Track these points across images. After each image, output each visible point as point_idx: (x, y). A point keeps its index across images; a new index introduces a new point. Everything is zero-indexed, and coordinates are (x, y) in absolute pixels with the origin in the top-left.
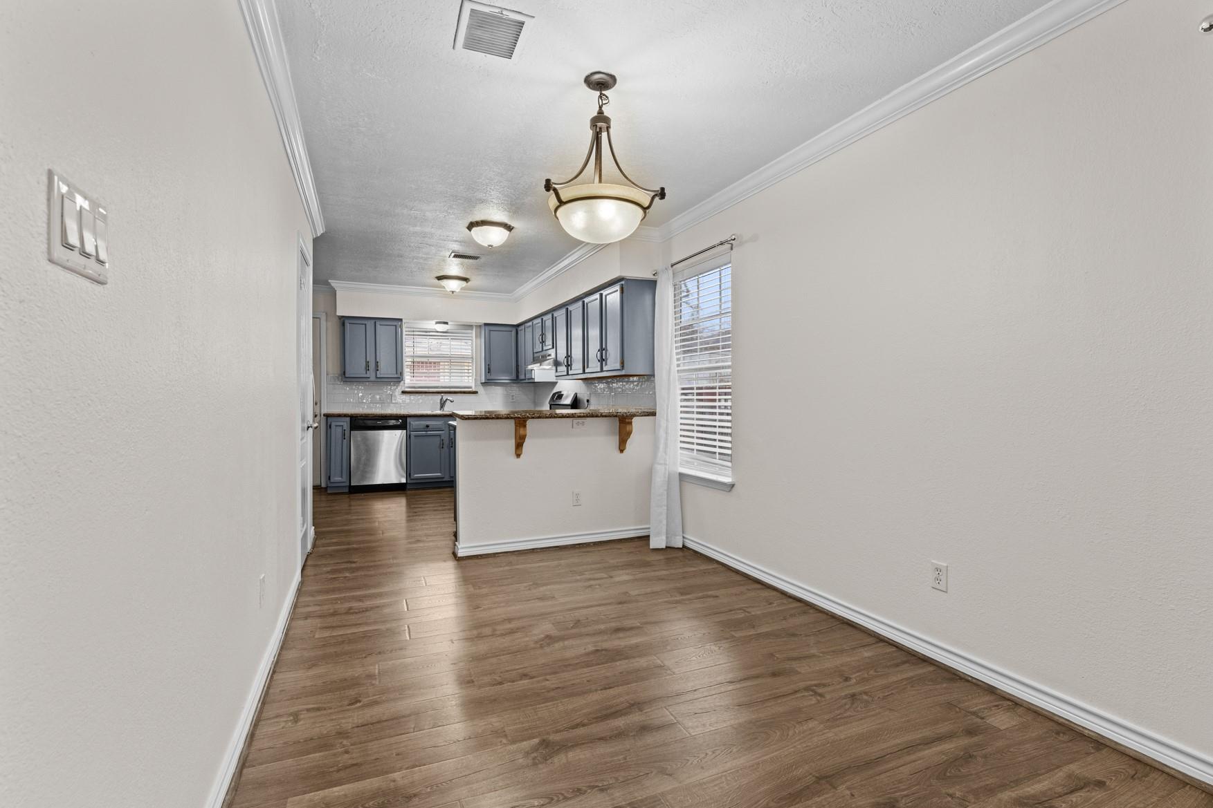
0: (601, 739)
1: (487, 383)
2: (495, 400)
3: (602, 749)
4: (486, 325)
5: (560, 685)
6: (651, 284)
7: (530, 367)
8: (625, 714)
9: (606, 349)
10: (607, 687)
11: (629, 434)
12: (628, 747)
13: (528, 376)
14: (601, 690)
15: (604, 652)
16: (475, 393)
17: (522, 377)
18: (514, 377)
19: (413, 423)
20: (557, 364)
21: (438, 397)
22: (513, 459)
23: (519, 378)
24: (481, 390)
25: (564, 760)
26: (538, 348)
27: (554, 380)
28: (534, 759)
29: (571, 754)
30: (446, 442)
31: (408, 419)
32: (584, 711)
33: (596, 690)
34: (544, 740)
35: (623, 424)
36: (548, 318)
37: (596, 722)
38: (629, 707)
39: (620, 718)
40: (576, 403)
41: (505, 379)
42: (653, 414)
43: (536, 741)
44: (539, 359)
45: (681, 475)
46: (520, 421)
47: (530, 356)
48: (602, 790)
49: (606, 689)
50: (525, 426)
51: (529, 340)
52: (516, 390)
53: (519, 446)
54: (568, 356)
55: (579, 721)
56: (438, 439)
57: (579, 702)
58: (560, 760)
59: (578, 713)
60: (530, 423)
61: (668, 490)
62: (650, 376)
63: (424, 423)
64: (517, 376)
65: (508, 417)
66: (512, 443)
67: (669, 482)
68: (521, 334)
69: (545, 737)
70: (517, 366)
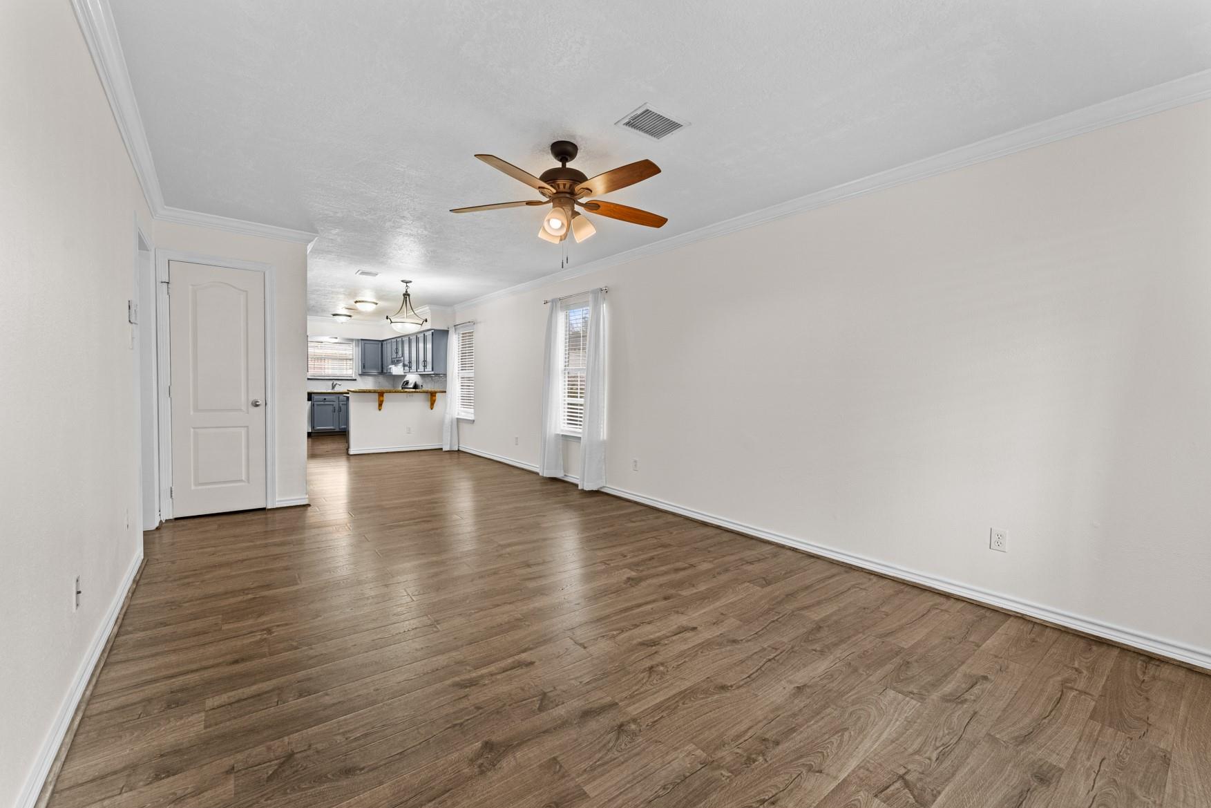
1: (363, 374)
2: (368, 383)
4: (362, 340)
6: (446, 332)
7: (390, 366)
9: (426, 361)
11: (435, 401)
13: (389, 371)
16: (355, 380)
17: (385, 371)
18: (380, 371)
19: (315, 397)
20: (404, 365)
21: (331, 382)
22: (378, 411)
23: (383, 371)
24: (359, 378)
26: (394, 356)
27: (403, 374)
30: (337, 409)
31: (313, 395)
35: (432, 395)
36: (399, 339)
40: (416, 386)
41: (374, 372)
42: (445, 392)
44: (395, 362)
45: (458, 419)
46: (381, 394)
47: (390, 361)
50: (383, 396)
51: (389, 350)
52: (381, 379)
53: (380, 405)
54: (410, 362)
56: (331, 408)
60: (385, 395)
61: (451, 426)
62: (445, 375)
63: (323, 397)
64: (382, 371)
65: (375, 392)
66: (377, 404)
67: (452, 422)
68: (384, 346)
70: (382, 364)
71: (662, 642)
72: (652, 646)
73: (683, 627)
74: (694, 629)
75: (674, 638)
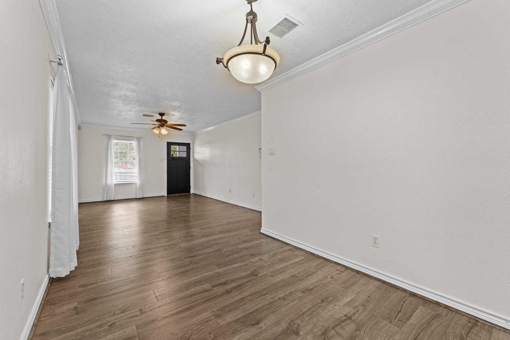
0: (239, 279)
3: (237, 276)
5: (264, 296)
8: (232, 288)
10: (243, 299)
12: (229, 278)
14: (245, 297)
15: (253, 323)
25: (248, 272)
28: (256, 271)
29: (246, 274)
32: (249, 287)
33: (247, 296)
34: (256, 276)
37: (242, 284)
38: (231, 291)
39: (234, 286)
43: (259, 276)
48: (234, 268)
49: (243, 298)
55: (249, 283)
57: (253, 290)
58: (249, 272)
59: (250, 286)
69: (257, 277)
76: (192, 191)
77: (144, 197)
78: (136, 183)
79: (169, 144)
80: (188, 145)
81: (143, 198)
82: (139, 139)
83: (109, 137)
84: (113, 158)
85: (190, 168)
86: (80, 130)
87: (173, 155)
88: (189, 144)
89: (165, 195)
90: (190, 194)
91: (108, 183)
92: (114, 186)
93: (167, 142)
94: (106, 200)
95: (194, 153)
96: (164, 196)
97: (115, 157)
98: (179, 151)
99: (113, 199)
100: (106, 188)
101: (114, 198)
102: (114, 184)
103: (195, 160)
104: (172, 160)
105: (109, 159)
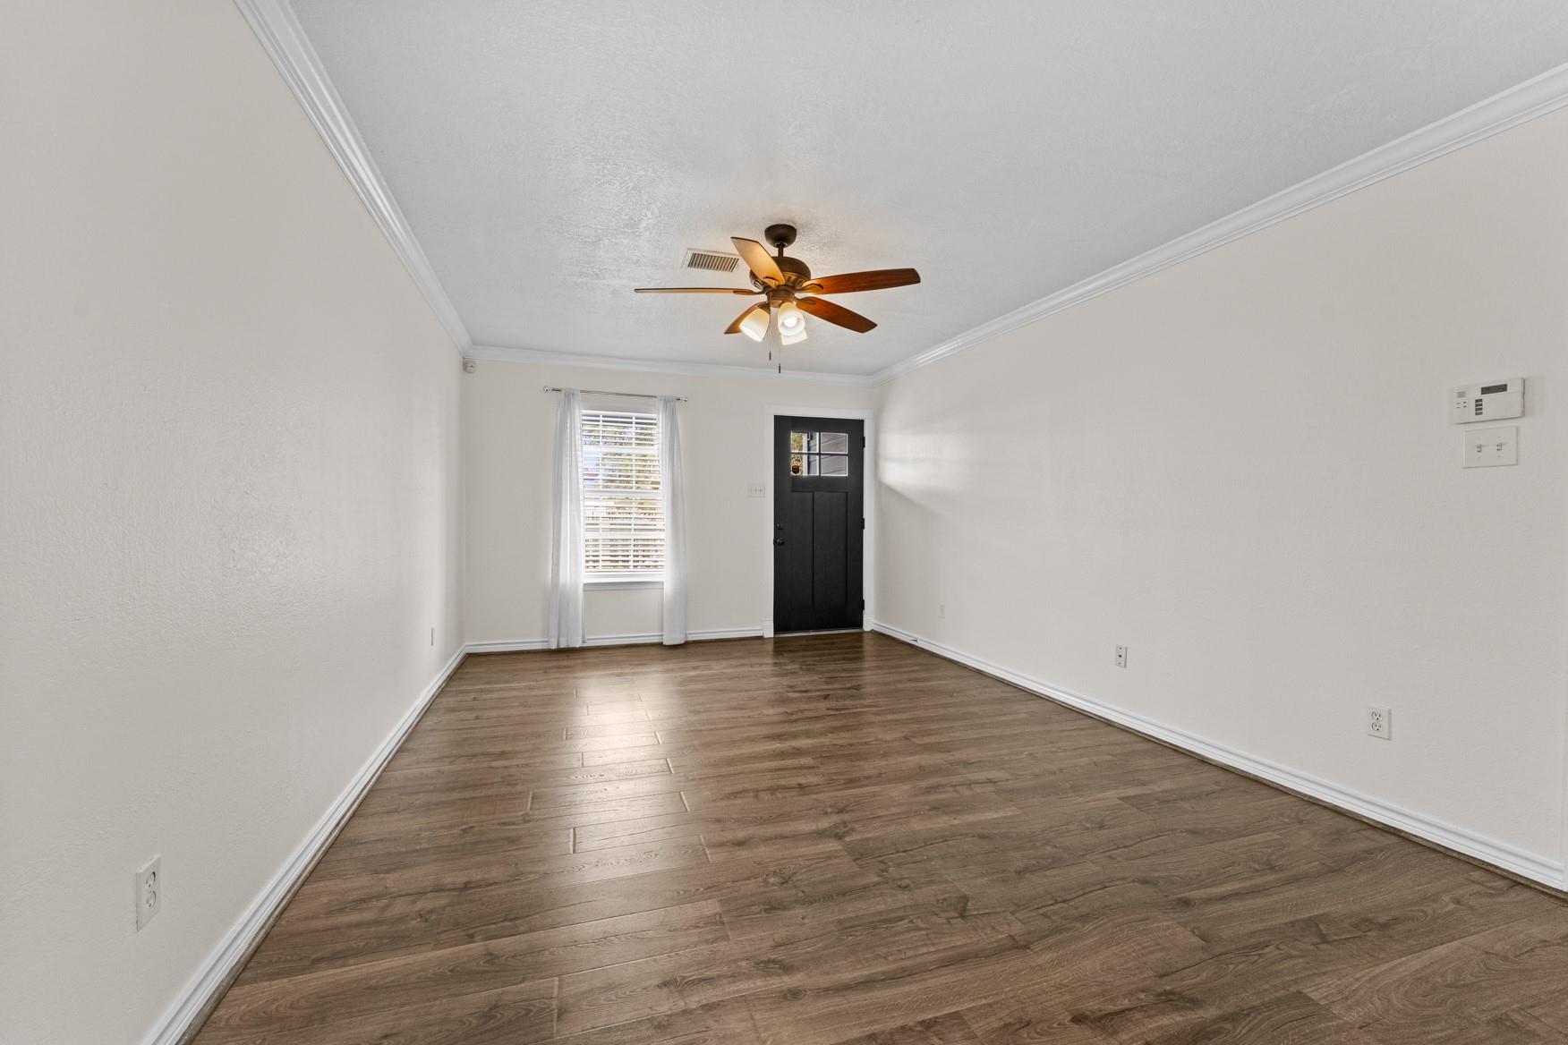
71: (1151, 999)
72: (1171, 993)
73: (1104, 1029)
74: (1078, 1019)
75: (1126, 1003)
76: (870, 622)
77: (691, 638)
78: (663, 583)
79: (785, 426)
80: (854, 429)
81: (686, 644)
82: (671, 404)
83: (566, 396)
84: (581, 481)
85: (862, 527)
86: (469, 372)
87: (796, 470)
88: (860, 423)
89: (766, 636)
90: (860, 636)
91: (562, 580)
92: (584, 591)
93: (777, 418)
94: (554, 647)
95: (882, 463)
96: (761, 638)
97: (586, 477)
98: (819, 454)
99: (578, 644)
100: (556, 600)
101: (584, 642)
102: (585, 585)
103: (883, 488)
104: (792, 492)
105: (566, 487)
